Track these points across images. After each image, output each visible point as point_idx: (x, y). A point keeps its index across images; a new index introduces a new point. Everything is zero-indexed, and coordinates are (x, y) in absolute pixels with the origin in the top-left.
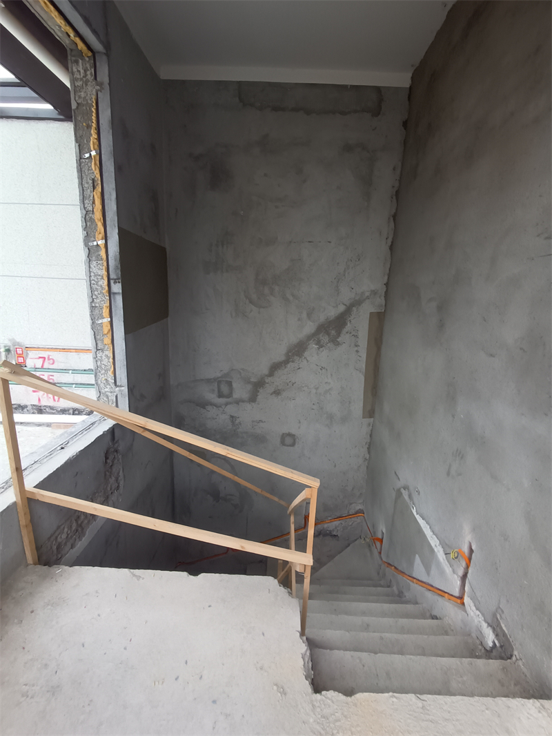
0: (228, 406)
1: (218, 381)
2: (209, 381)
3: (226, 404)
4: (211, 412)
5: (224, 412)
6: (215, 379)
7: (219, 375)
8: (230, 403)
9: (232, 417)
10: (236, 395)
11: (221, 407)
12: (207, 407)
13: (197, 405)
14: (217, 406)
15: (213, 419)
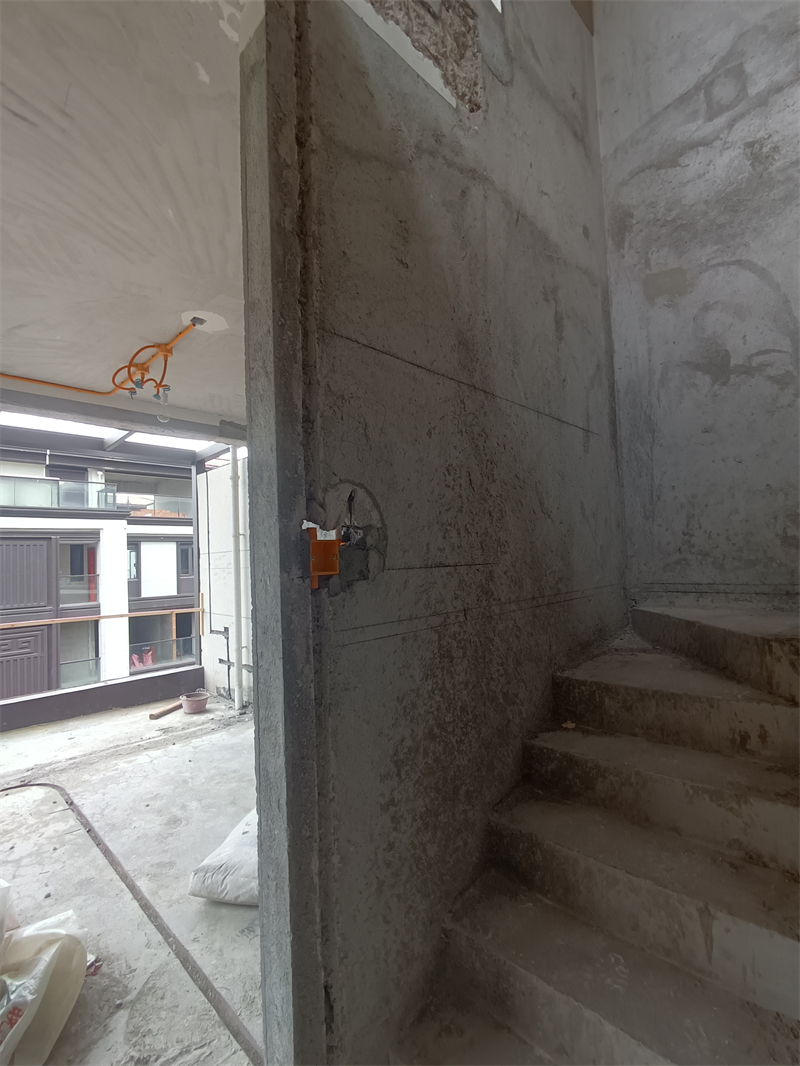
0: (737, 125)
1: (705, 85)
2: (685, 98)
3: (731, 125)
4: (694, 163)
5: (726, 147)
6: (697, 87)
7: (706, 69)
8: (742, 116)
9: (750, 145)
10: (758, 86)
11: (717, 138)
12: (681, 160)
13: (659, 167)
14: (705, 143)
15: (700, 177)
